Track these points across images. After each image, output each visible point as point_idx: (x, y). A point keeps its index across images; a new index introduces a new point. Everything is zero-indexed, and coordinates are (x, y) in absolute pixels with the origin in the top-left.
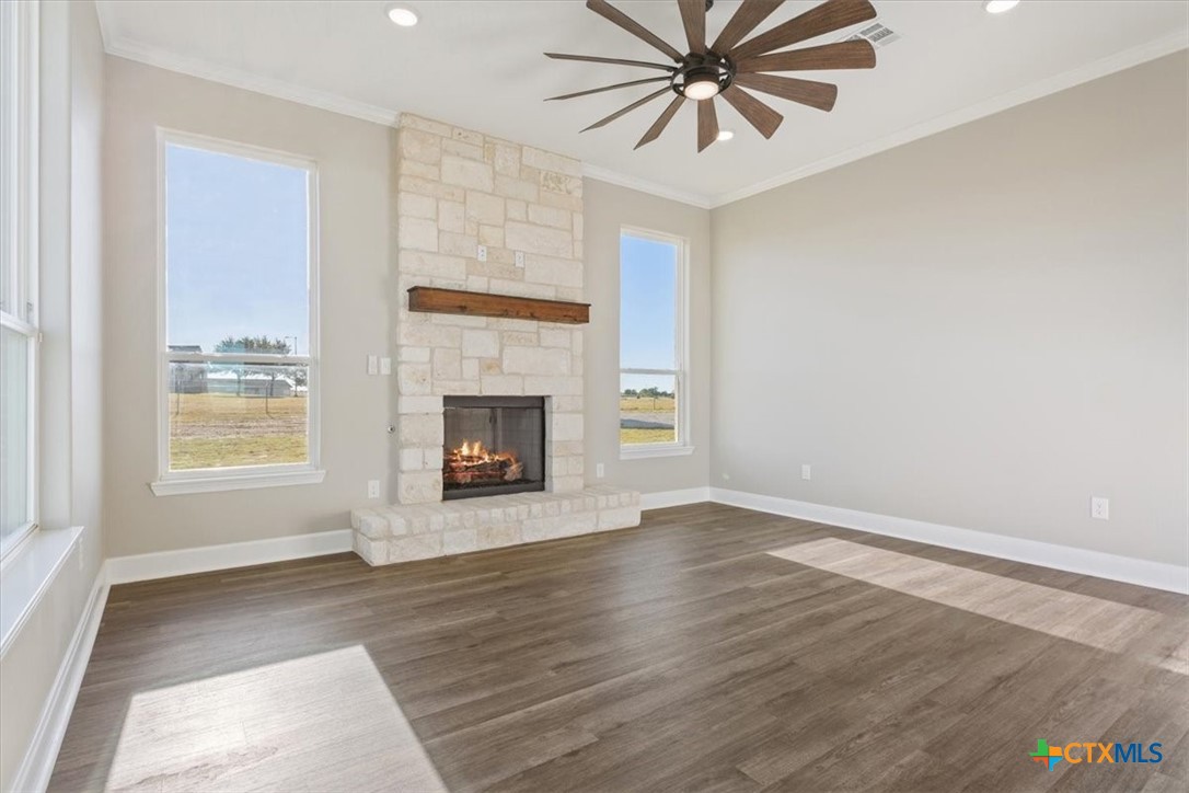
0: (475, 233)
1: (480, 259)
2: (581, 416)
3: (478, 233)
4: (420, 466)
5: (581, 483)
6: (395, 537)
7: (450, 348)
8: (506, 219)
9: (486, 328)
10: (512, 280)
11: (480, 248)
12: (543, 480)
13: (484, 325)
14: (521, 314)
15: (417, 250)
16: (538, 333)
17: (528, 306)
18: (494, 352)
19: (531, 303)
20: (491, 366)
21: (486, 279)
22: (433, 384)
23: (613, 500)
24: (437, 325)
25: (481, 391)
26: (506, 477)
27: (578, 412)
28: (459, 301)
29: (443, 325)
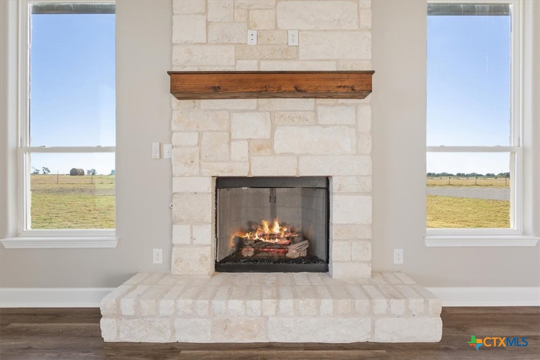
0: (244, 19)
1: (249, 42)
2: (369, 198)
3: (248, 19)
4: (188, 242)
5: (366, 271)
6: (125, 316)
7: (218, 131)
8: (278, 0)
9: (257, 110)
10: (285, 59)
11: (250, 32)
12: (328, 262)
14: (283, 89)
15: (186, 43)
16: (315, 111)
17: (291, 80)
18: (264, 133)
19: (296, 76)
20: (264, 146)
21: (256, 61)
22: (200, 165)
23: (398, 306)
25: (250, 172)
26: (287, 255)
27: (365, 193)
28: (213, 81)
29: (212, 110)
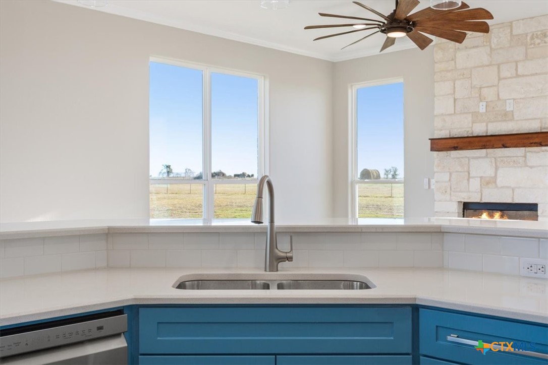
0: (478, 95)
1: (481, 111)
3: (480, 95)
7: (461, 172)
8: (500, 79)
9: (486, 157)
10: (505, 121)
11: (481, 104)
13: (484, 155)
15: (442, 115)
16: (525, 157)
18: (490, 172)
20: (490, 182)
21: (485, 124)
22: (450, 194)
24: (454, 158)
28: (454, 144)
29: (458, 158)
